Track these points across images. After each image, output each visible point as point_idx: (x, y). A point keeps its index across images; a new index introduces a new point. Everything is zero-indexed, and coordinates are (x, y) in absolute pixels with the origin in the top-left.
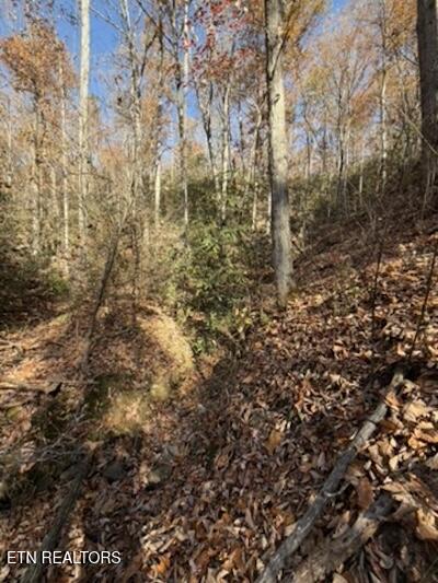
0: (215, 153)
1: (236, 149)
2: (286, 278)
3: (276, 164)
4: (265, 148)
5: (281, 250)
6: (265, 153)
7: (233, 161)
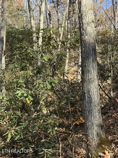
0: (33, 7)
1: (53, 5)
2: (96, 128)
3: (85, 26)
4: (76, 6)
5: (90, 102)
6: (77, 9)
7: (49, 14)
